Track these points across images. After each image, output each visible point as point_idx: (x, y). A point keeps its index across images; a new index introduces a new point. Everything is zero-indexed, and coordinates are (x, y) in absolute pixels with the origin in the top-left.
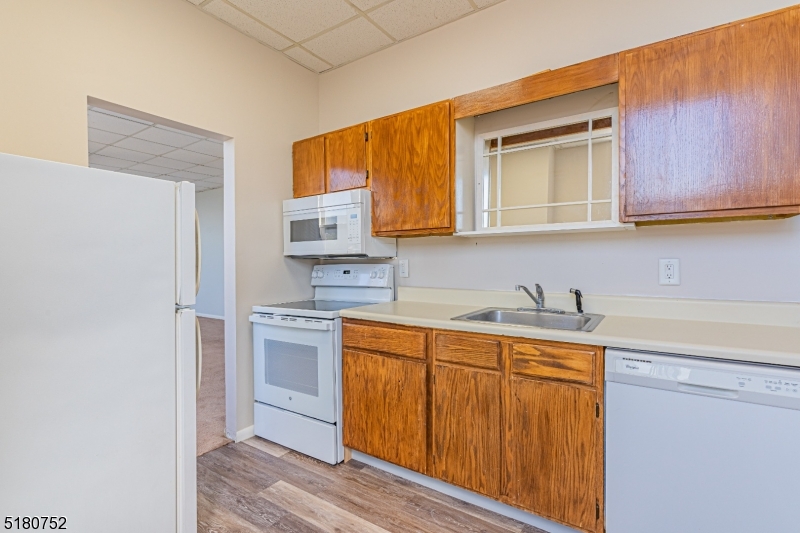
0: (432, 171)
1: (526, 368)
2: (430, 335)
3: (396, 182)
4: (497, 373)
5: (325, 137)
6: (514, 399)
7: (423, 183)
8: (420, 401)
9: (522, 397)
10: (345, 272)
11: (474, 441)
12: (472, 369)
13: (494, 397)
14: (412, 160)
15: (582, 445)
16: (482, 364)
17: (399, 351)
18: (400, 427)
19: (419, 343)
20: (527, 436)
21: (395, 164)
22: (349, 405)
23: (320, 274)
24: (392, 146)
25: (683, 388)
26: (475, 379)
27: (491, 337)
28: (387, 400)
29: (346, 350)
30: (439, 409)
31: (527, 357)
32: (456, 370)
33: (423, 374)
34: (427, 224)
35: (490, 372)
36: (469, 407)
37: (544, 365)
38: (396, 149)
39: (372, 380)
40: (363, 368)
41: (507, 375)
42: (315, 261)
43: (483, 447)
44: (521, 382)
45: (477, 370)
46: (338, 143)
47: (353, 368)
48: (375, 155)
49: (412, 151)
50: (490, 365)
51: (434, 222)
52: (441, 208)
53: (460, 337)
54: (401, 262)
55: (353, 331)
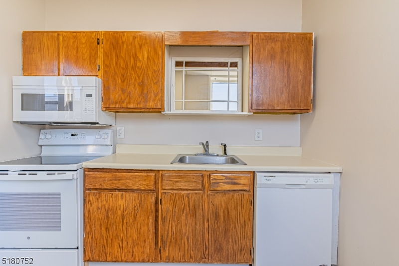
0: (150, 73)
1: (217, 186)
2: (157, 174)
3: (123, 76)
4: (200, 192)
5: (59, 33)
6: (211, 204)
7: (143, 79)
8: (151, 217)
9: (215, 203)
10: (72, 135)
11: (187, 233)
12: (186, 192)
13: (199, 206)
14: (135, 64)
15: (245, 221)
16: (193, 188)
17: (135, 187)
18: (136, 236)
19: (150, 181)
20: (217, 223)
21: (122, 64)
22: (90, 231)
23: (48, 136)
24: (120, 52)
25: (287, 186)
26: (188, 197)
27: (197, 172)
28: (125, 221)
29: (88, 192)
30: (164, 219)
31: (218, 181)
32: (176, 194)
33: (153, 200)
34: (146, 105)
35: (197, 192)
36: (184, 215)
37: (227, 184)
38: (123, 54)
39: (112, 210)
40: (105, 202)
41: (206, 192)
42: (42, 126)
43: (193, 235)
44: (214, 195)
45: (189, 192)
46: (72, 41)
47: (95, 204)
48: (105, 54)
49: (136, 58)
50: (197, 188)
51: (151, 104)
52: (156, 96)
53: (179, 174)
54: (118, 128)
55: (95, 177)
